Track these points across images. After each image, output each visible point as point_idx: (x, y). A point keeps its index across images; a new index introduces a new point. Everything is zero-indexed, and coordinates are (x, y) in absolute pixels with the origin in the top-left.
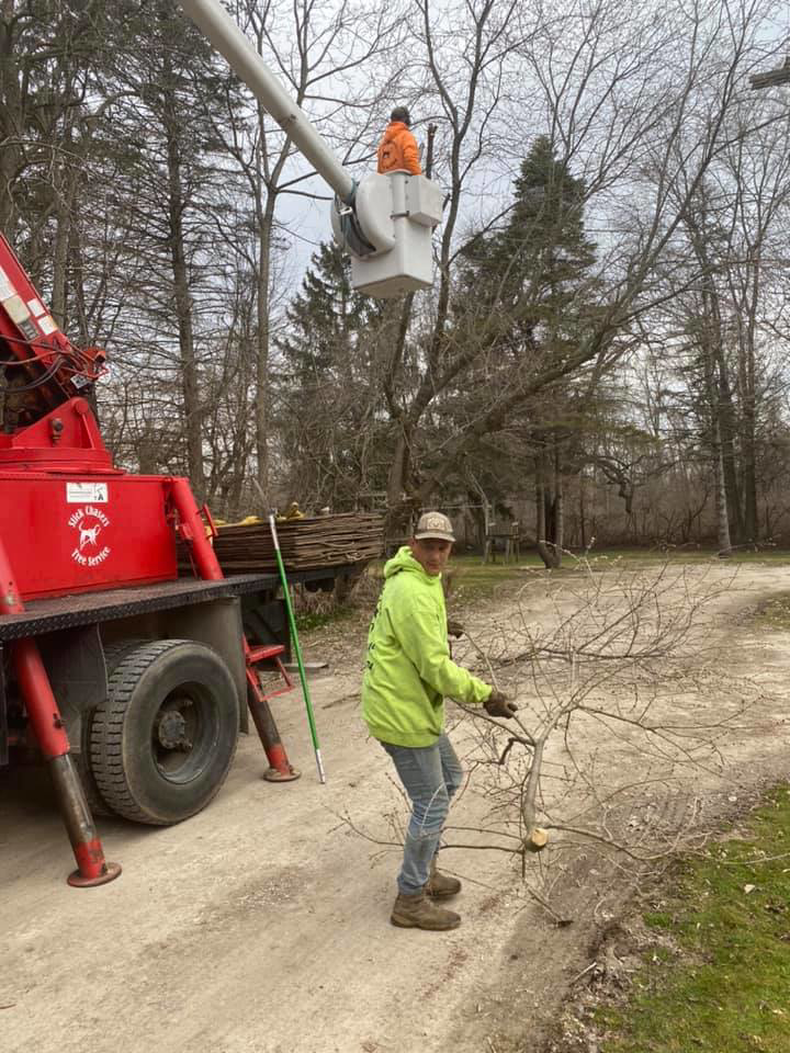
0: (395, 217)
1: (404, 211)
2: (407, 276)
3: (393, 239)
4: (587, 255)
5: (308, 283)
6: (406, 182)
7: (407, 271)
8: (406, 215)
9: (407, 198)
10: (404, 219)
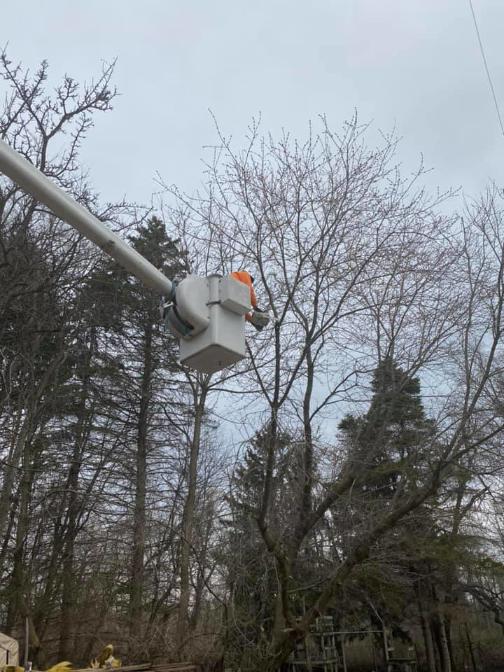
0: (210, 304)
1: (217, 300)
2: (218, 346)
3: (208, 320)
4: (432, 425)
5: (248, 457)
6: (220, 281)
7: (217, 342)
8: (219, 303)
9: (220, 291)
10: (217, 306)
